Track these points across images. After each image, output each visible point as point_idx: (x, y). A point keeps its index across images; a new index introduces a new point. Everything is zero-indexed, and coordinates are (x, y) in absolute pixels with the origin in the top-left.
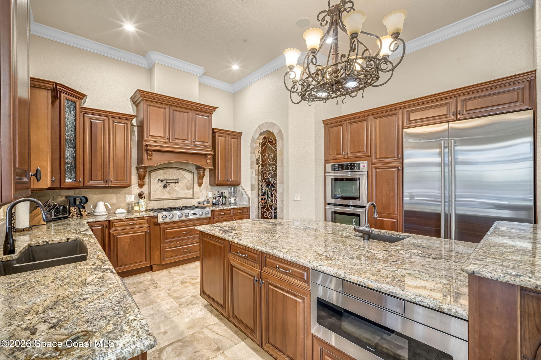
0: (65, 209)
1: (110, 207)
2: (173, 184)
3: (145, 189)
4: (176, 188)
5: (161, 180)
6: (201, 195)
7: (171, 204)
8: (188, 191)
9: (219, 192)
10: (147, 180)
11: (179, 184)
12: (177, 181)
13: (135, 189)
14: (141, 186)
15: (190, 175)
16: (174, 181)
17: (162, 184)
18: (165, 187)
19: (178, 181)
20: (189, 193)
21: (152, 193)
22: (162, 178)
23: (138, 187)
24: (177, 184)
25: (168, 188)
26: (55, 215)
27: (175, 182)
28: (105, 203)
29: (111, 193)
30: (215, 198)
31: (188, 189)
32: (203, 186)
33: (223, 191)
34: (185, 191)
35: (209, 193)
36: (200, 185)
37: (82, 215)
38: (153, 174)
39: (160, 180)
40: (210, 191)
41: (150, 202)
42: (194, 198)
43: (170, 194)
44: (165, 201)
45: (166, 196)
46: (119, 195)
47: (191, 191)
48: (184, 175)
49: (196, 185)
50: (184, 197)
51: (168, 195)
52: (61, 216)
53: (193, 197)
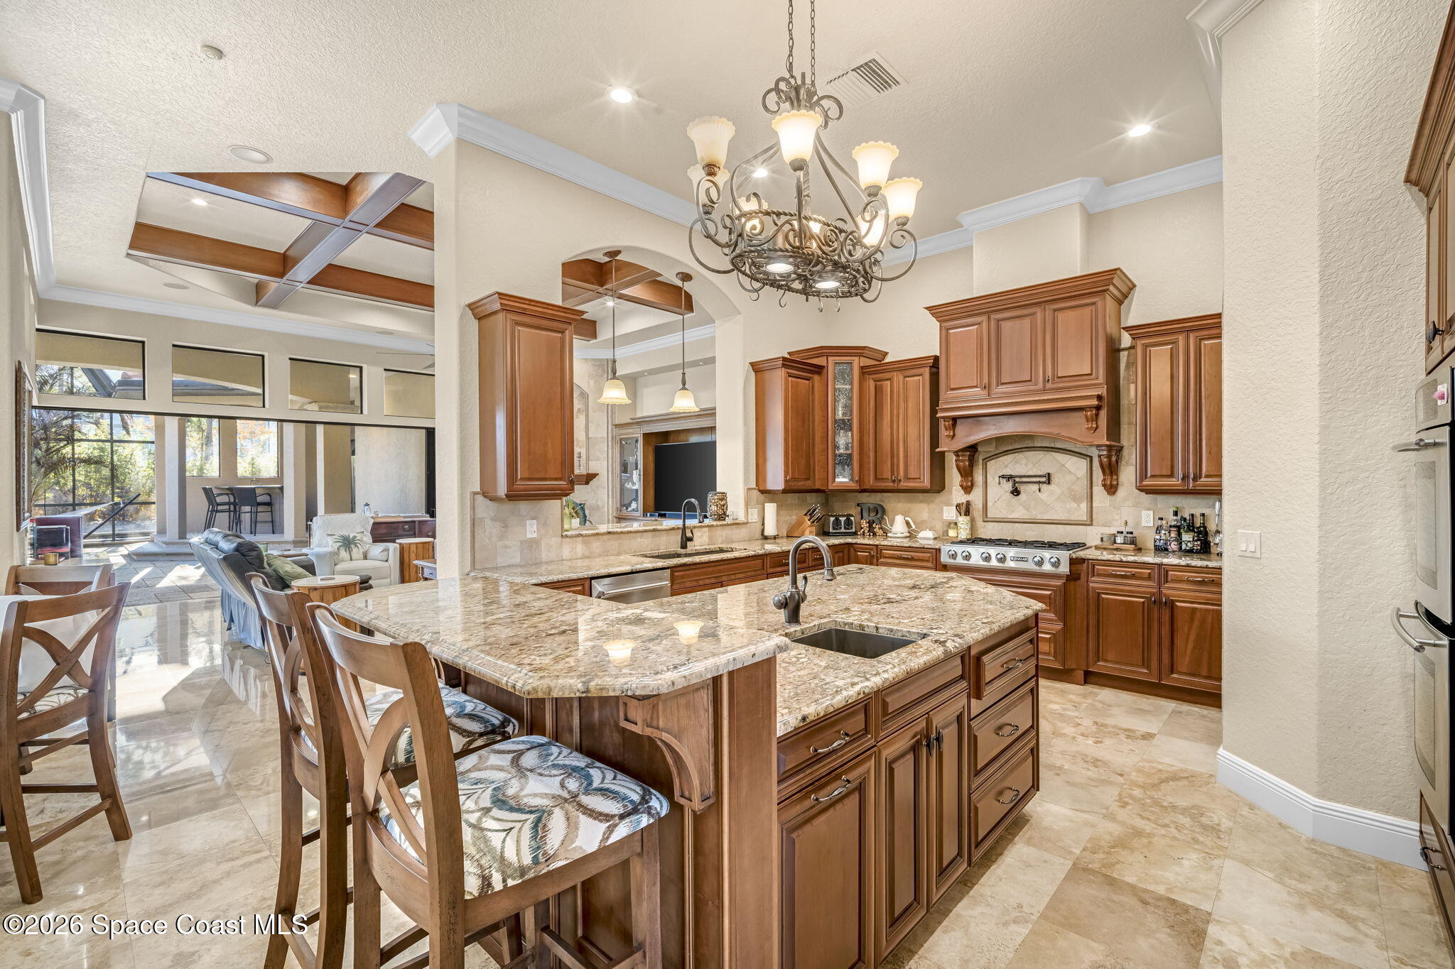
0: (848, 523)
1: (914, 527)
2: (1036, 487)
3: (976, 497)
4: (1043, 496)
5: (1009, 478)
6: (1117, 517)
7: (1031, 533)
8: (1075, 505)
9: (1176, 513)
10: (978, 477)
11: (1052, 487)
12: (1044, 479)
13: (958, 496)
14: (968, 489)
15: (1083, 464)
16: (1038, 479)
17: (1008, 486)
18: (1016, 492)
19: (1048, 479)
20: (1081, 512)
21: (990, 504)
22: (1008, 472)
23: (962, 492)
24: (1044, 487)
25: (1023, 496)
26: (834, 528)
27: (1039, 482)
28: (907, 518)
29: (921, 502)
30: (1159, 529)
31: (1076, 499)
32: (1121, 492)
33: (1197, 512)
34: (1068, 506)
35: (1144, 513)
36: (1111, 489)
37: (875, 534)
38: (991, 464)
39: (1003, 477)
40: (1149, 509)
41: (985, 524)
42: (1094, 523)
43: (1027, 510)
44: (1016, 525)
45: (1019, 513)
46: (933, 506)
47: (1084, 506)
48: (1064, 465)
49: (1099, 490)
50: (1064, 518)
51: (1024, 511)
52: (843, 530)
53: (1089, 522)
